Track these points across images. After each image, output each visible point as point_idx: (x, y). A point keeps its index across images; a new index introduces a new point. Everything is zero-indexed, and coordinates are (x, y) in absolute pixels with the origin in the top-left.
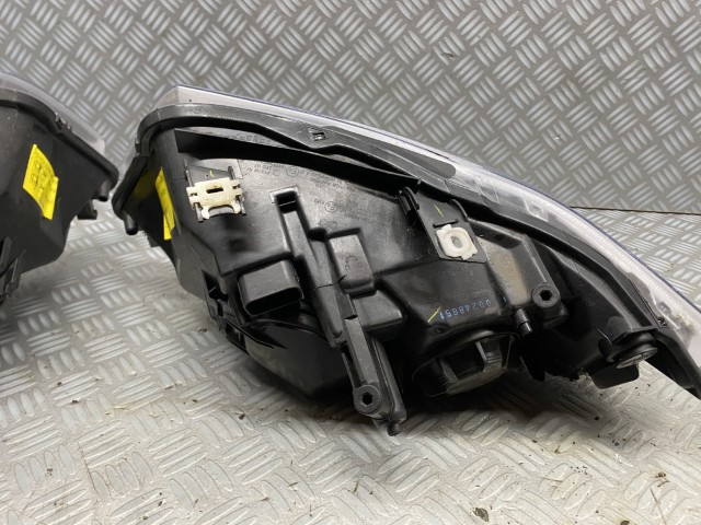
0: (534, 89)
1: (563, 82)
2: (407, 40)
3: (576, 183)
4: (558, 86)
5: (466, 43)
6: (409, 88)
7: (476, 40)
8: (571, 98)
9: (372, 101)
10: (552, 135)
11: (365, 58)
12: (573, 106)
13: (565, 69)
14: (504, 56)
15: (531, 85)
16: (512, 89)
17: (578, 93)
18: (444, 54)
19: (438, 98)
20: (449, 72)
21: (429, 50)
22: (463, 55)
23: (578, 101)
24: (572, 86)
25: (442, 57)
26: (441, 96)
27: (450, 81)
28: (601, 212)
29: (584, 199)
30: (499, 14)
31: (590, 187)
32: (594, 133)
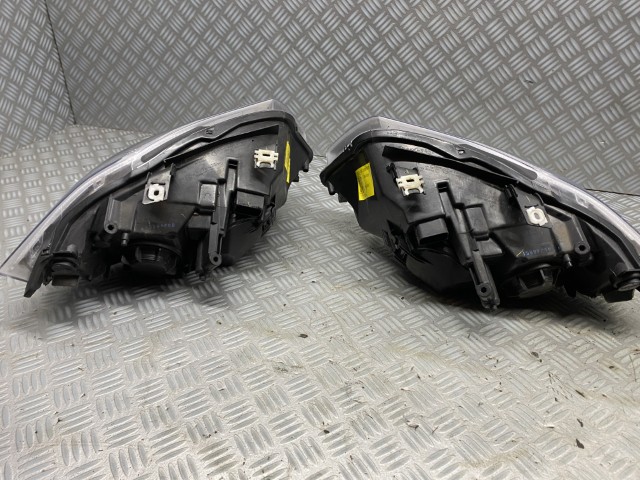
0: (590, 108)
1: (612, 104)
2: (500, 70)
3: (613, 175)
4: (607, 107)
5: (543, 75)
6: (497, 102)
7: (551, 72)
8: (616, 115)
9: (470, 110)
10: (599, 139)
11: (469, 81)
12: (617, 121)
13: (614, 95)
14: (570, 84)
15: (587, 105)
16: (573, 107)
17: (622, 113)
18: (526, 81)
19: (517, 110)
20: (528, 93)
21: (515, 78)
22: (540, 82)
23: (622, 118)
24: (618, 108)
25: (524, 83)
26: (520, 109)
27: (528, 99)
28: (630, 197)
29: (618, 187)
30: (569, 56)
31: (623, 178)
32: (631, 141)
